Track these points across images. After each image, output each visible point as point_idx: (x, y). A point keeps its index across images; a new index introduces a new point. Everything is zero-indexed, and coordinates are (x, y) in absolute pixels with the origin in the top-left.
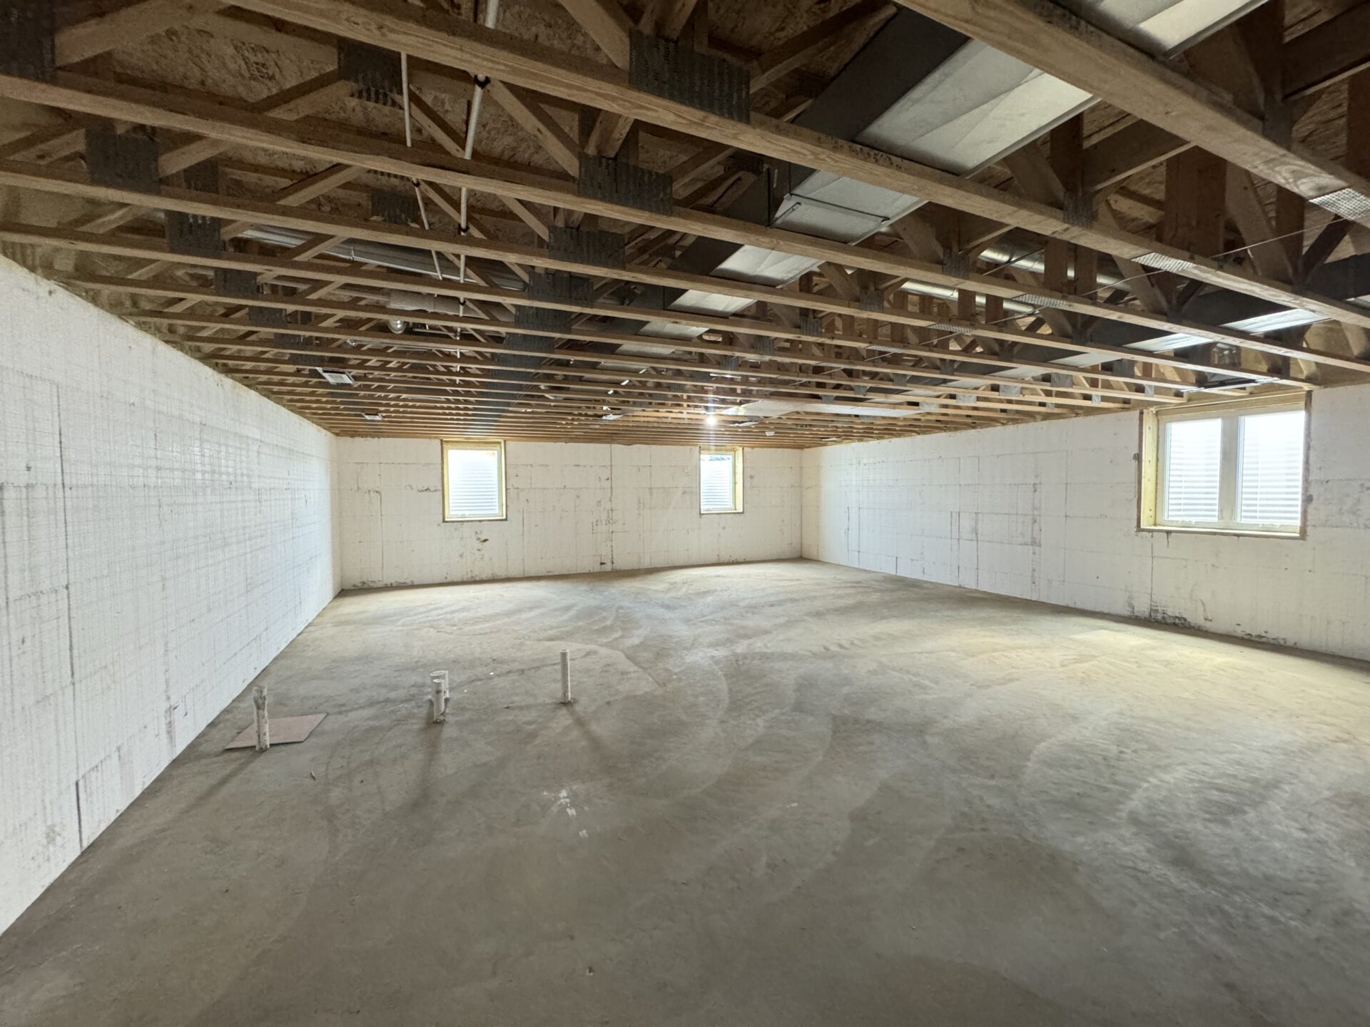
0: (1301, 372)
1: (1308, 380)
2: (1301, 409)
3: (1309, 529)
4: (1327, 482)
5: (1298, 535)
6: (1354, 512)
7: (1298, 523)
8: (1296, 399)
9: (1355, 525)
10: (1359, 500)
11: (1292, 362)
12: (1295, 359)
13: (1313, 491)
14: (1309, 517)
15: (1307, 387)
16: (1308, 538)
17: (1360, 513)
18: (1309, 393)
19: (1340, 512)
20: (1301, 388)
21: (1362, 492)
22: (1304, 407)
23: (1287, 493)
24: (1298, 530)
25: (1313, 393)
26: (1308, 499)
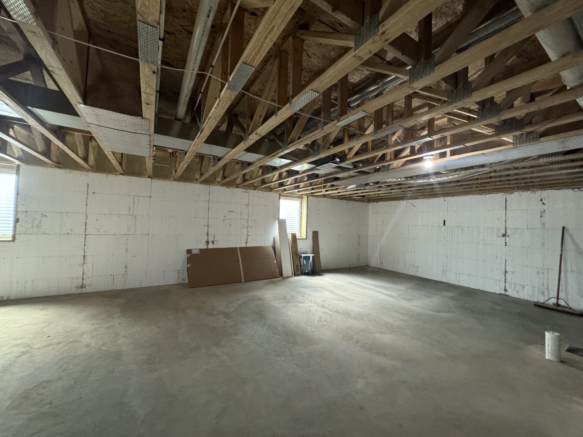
0: (15, 154)
1: (18, 159)
2: (14, 174)
3: (17, 236)
4: (26, 212)
5: (11, 239)
6: (38, 227)
7: (11, 233)
8: (12, 168)
9: (39, 233)
10: (41, 221)
11: (8, 144)
12: (10, 143)
13: (20, 216)
14: (17, 230)
15: (17, 162)
16: (16, 241)
17: (41, 227)
18: (18, 166)
19: (32, 226)
20: (14, 162)
21: (42, 217)
22: (15, 173)
23: (6, 217)
24: (11, 237)
25: (20, 166)
26: (17, 221)
